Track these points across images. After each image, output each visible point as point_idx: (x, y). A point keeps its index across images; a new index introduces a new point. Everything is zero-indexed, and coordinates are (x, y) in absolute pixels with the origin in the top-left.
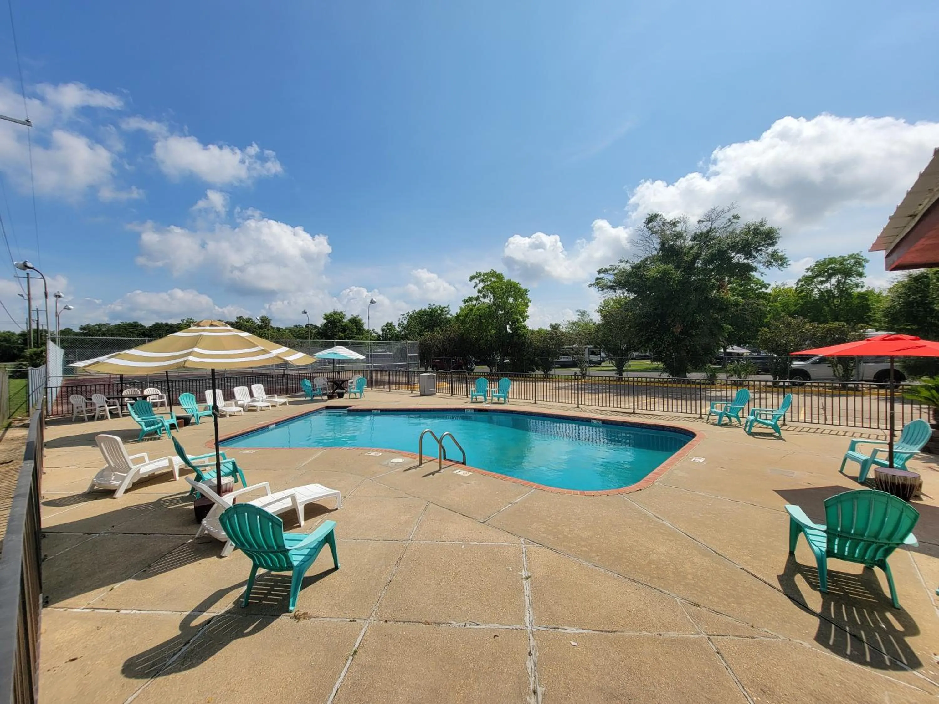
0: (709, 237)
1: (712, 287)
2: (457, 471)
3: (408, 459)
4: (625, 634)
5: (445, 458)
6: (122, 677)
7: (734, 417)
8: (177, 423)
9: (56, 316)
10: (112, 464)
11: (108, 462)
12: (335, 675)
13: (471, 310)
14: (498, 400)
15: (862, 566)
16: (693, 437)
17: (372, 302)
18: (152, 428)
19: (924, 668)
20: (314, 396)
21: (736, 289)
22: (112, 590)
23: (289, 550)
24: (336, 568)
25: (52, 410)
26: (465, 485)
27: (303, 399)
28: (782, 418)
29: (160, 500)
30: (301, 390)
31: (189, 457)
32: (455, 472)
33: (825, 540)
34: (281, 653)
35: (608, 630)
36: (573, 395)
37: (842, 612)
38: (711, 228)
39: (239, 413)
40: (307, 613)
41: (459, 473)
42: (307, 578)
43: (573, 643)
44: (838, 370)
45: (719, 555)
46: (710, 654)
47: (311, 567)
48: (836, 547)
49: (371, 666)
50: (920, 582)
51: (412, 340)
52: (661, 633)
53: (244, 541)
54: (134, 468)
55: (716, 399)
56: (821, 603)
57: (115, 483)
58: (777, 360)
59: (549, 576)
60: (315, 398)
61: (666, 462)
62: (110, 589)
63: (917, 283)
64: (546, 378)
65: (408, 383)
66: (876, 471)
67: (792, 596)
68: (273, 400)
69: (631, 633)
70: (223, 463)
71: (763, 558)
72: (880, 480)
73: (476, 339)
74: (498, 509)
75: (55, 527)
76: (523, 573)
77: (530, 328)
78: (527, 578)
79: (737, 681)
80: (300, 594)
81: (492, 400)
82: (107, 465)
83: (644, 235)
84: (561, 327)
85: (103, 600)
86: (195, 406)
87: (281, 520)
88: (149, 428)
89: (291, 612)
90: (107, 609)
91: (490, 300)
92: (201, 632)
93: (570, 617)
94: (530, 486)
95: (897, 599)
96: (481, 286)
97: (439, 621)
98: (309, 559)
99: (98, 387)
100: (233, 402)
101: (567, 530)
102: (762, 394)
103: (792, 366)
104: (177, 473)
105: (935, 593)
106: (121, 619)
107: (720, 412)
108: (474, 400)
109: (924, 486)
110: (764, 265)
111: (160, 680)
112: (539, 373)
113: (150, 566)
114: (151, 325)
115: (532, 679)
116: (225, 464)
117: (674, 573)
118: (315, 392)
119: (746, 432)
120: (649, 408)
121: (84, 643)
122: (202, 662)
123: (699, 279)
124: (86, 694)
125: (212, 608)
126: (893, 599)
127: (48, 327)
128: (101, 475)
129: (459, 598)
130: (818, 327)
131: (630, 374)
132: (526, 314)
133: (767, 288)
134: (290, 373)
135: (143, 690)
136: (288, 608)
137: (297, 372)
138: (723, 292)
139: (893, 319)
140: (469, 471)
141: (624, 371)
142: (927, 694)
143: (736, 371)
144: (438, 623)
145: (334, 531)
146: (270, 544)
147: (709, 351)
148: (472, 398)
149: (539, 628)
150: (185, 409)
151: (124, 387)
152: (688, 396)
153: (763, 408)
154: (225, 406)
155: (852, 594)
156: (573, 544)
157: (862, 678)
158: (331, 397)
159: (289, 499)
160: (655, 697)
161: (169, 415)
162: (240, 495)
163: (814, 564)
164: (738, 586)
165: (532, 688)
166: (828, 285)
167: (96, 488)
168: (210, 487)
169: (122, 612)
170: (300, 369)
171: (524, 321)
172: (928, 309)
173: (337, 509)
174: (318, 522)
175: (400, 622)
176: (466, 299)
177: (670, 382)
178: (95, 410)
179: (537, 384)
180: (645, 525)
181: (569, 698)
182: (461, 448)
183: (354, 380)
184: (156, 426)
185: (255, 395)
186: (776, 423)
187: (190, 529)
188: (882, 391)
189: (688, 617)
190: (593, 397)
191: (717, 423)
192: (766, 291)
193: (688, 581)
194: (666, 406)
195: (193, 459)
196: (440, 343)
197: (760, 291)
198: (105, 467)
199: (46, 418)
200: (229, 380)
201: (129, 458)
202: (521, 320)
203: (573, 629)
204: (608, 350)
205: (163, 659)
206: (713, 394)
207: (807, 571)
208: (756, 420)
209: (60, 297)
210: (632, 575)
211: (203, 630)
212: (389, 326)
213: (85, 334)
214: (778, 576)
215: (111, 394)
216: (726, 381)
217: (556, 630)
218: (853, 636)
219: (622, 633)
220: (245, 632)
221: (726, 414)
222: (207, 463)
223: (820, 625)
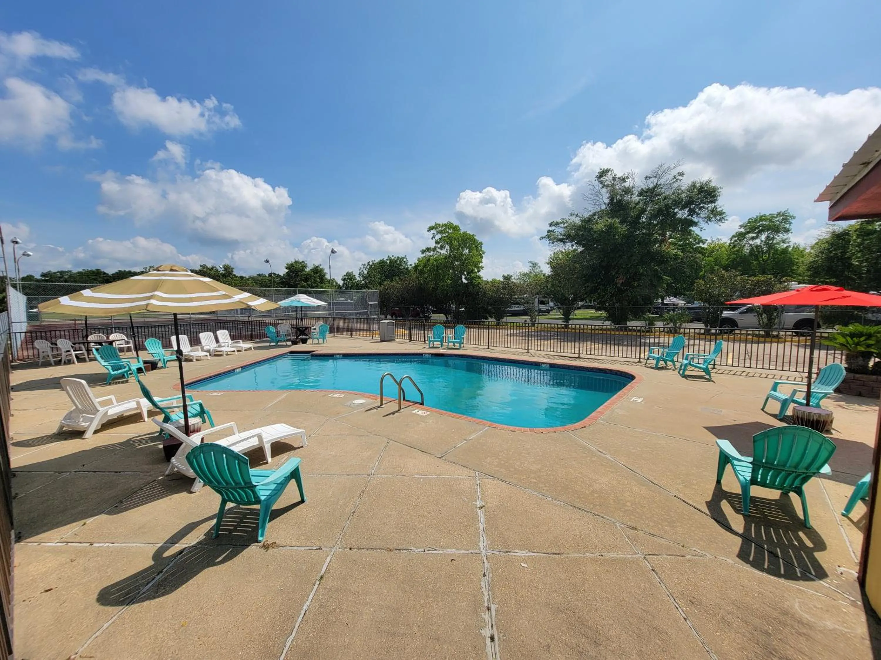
0: (655, 193)
1: (655, 242)
2: (416, 411)
3: (370, 401)
4: (570, 555)
5: (404, 399)
6: (97, 605)
7: (670, 361)
8: (145, 367)
9: (15, 262)
10: (80, 407)
11: (75, 404)
12: (303, 599)
13: (428, 260)
14: (454, 345)
15: (779, 492)
16: (633, 380)
17: (333, 252)
18: (119, 371)
19: (829, 578)
20: (278, 342)
21: (676, 244)
22: (84, 524)
23: (256, 486)
24: (303, 501)
25: (18, 355)
26: (423, 423)
27: (268, 344)
28: (712, 363)
29: (129, 441)
30: (266, 336)
31: (156, 399)
32: (414, 412)
33: (750, 470)
34: (252, 579)
35: (556, 552)
36: (524, 341)
37: (761, 532)
38: (657, 184)
39: (206, 358)
40: (275, 543)
41: (418, 413)
42: (273, 510)
43: (523, 565)
44: (762, 319)
45: (655, 484)
46: (646, 571)
47: (278, 501)
48: (759, 476)
49: (337, 590)
50: (828, 505)
51: (372, 289)
52: (603, 554)
53: (212, 479)
54: (102, 410)
55: (654, 344)
56: (743, 524)
57: (84, 424)
58: (709, 310)
59: (501, 505)
60: (279, 344)
61: (608, 401)
62: (83, 524)
63: (839, 240)
64: (498, 326)
65: (369, 330)
66: (794, 409)
67: (718, 519)
68: (239, 345)
69: (576, 555)
70: (189, 405)
71: (694, 487)
72: (798, 417)
73: (433, 288)
74: (453, 445)
75: (25, 466)
76: (478, 503)
77: (484, 279)
78: (482, 508)
79: (669, 594)
80: (268, 525)
81: (448, 345)
82: (74, 407)
83: (595, 189)
84: (513, 278)
85: (75, 534)
86: (162, 351)
87: (247, 458)
88: (115, 372)
89: (260, 542)
90: (80, 543)
91: (447, 252)
92: (173, 562)
93: (520, 541)
94: (484, 424)
95: (809, 521)
96: (438, 237)
97: (401, 547)
98: (276, 494)
99: (62, 333)
100: (199, 348)
101: (518, 463)
102: (696, 341)
103: (723, 315)
104: (145, 415)
105: (840, 513)
106: (94, 552)
107: (658, 356)
108: (431, 346)
109: (834, 422)
110: (704, 221)
111: (135, 607)
112: (492, 320)
113: (121, 502)
114: (114, 273)
115: (486, 598)
116: (193, 406)
117: (614, 501)
118: (278, 338)
119: (680, 375)
120: (592, 353)
121: (59, 574)
122: (175, 590)
123: (644, 234)
124: (62, 621)
125: (184, 539)
126: (805, 520)
127: (7, 273)
128: (69, 417)
129: (418, 526)
130: (748, 279)
131: (576, 322)
132: (481, 265)
133: (704, 243)
134: (255, 319)
135: (118, 617)
136: (257, 539)
137: (261, 319)
138: (665, 246)
139: (816, 273)
140: (427, 410)
141: (570, 319)
142: (831, 599)
143: (671, 320)
144: (400, 550)
145: (299, 467)
146: (238, 482)
147: (648, 301)
148: (429, 344)
149: (492, 552)
150: (151, 354)
151: (89, 333)
152: (630, 343)
153: (696, 353)
154: (191, 351)
155: (770, 516)
156: (523, 476)
157: (777, 588)
158: (294, 343)
159: (256, 438)
160: (596, 610)
161: (136, 360)
162: (209, 434)
163: (739, 491)
164: (671, 511)
165: (486, 606)
166: (758, 242)
167: (65, 429)
168: (178, 428)
169: (95, 545)
170: (265, 316)
171: (479, 271)
172: (846, 264)
173: (302, 447)
174: (285, 458)
175: (363, 549)
176: (424, 249)
177: (613, 330)
178: (61, 355)
179: (490, 331)
180: (589, 458)
181: (520, 613)
182: (419, 390)
183: (317, 327)
184: (123, 370)
185: (221, 340)
186: (707, 366)
187: (160, 466)
188: (802, 339)
189: (627, 539)
190: (542, 343)
191: (654, 366)
192: (703, 246)
193: (626, 508)
194: (608, 351)
195: (160, 401)
196: (398, 292)
197: (698, 245)
198: (72, 410)
199: (12, 362)
200: (195, 327)
201: (97, 401)
202: (476, 271)
203: (524, 552)
204: (556, 299)
205: (137, 588)
206: (652, 340)
207: (731, 497)
208: (690, 364)
209: (17, 243)
210: (576, 504)
211: (176, 560)
212: (349, 277)
213: (47, 281)
214: (706, 502)
215: (77, 339)
216: (664, 328)
217: (509, 553)
218: (770, 552)
219: (568, 555)
220: (216, 561)
221: (662, 358)
222: (175, 405)
223: (742, 544)
